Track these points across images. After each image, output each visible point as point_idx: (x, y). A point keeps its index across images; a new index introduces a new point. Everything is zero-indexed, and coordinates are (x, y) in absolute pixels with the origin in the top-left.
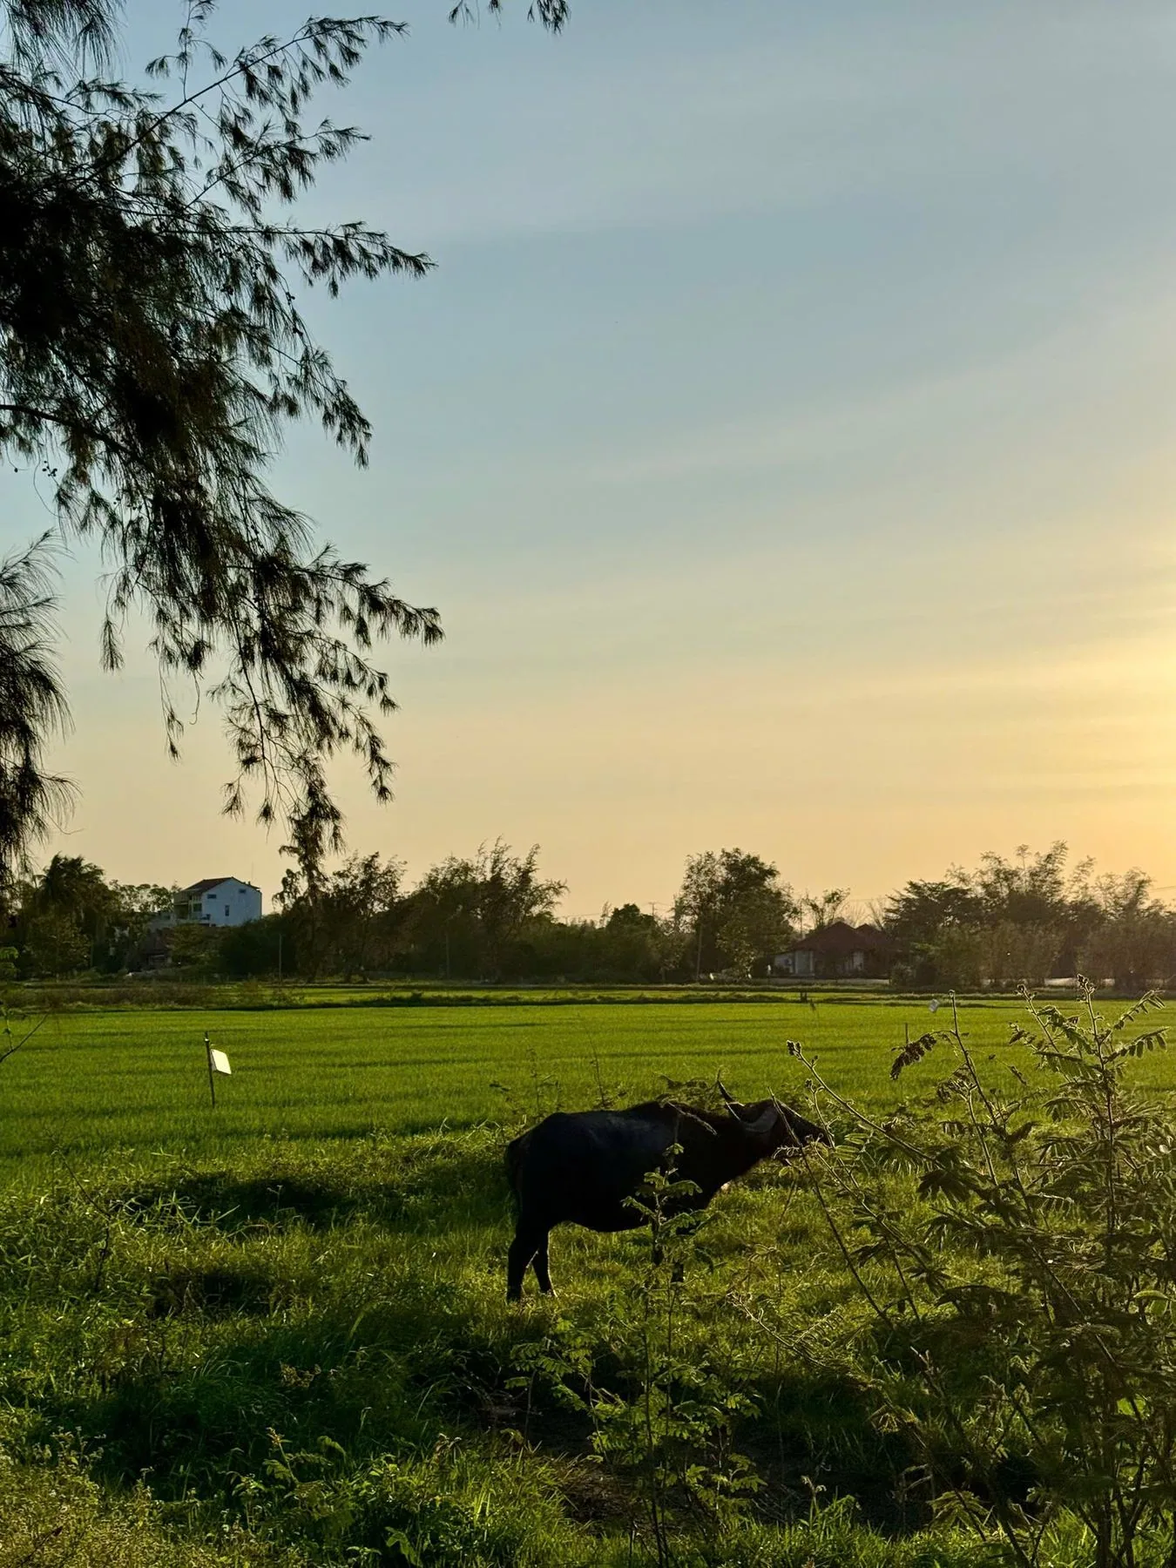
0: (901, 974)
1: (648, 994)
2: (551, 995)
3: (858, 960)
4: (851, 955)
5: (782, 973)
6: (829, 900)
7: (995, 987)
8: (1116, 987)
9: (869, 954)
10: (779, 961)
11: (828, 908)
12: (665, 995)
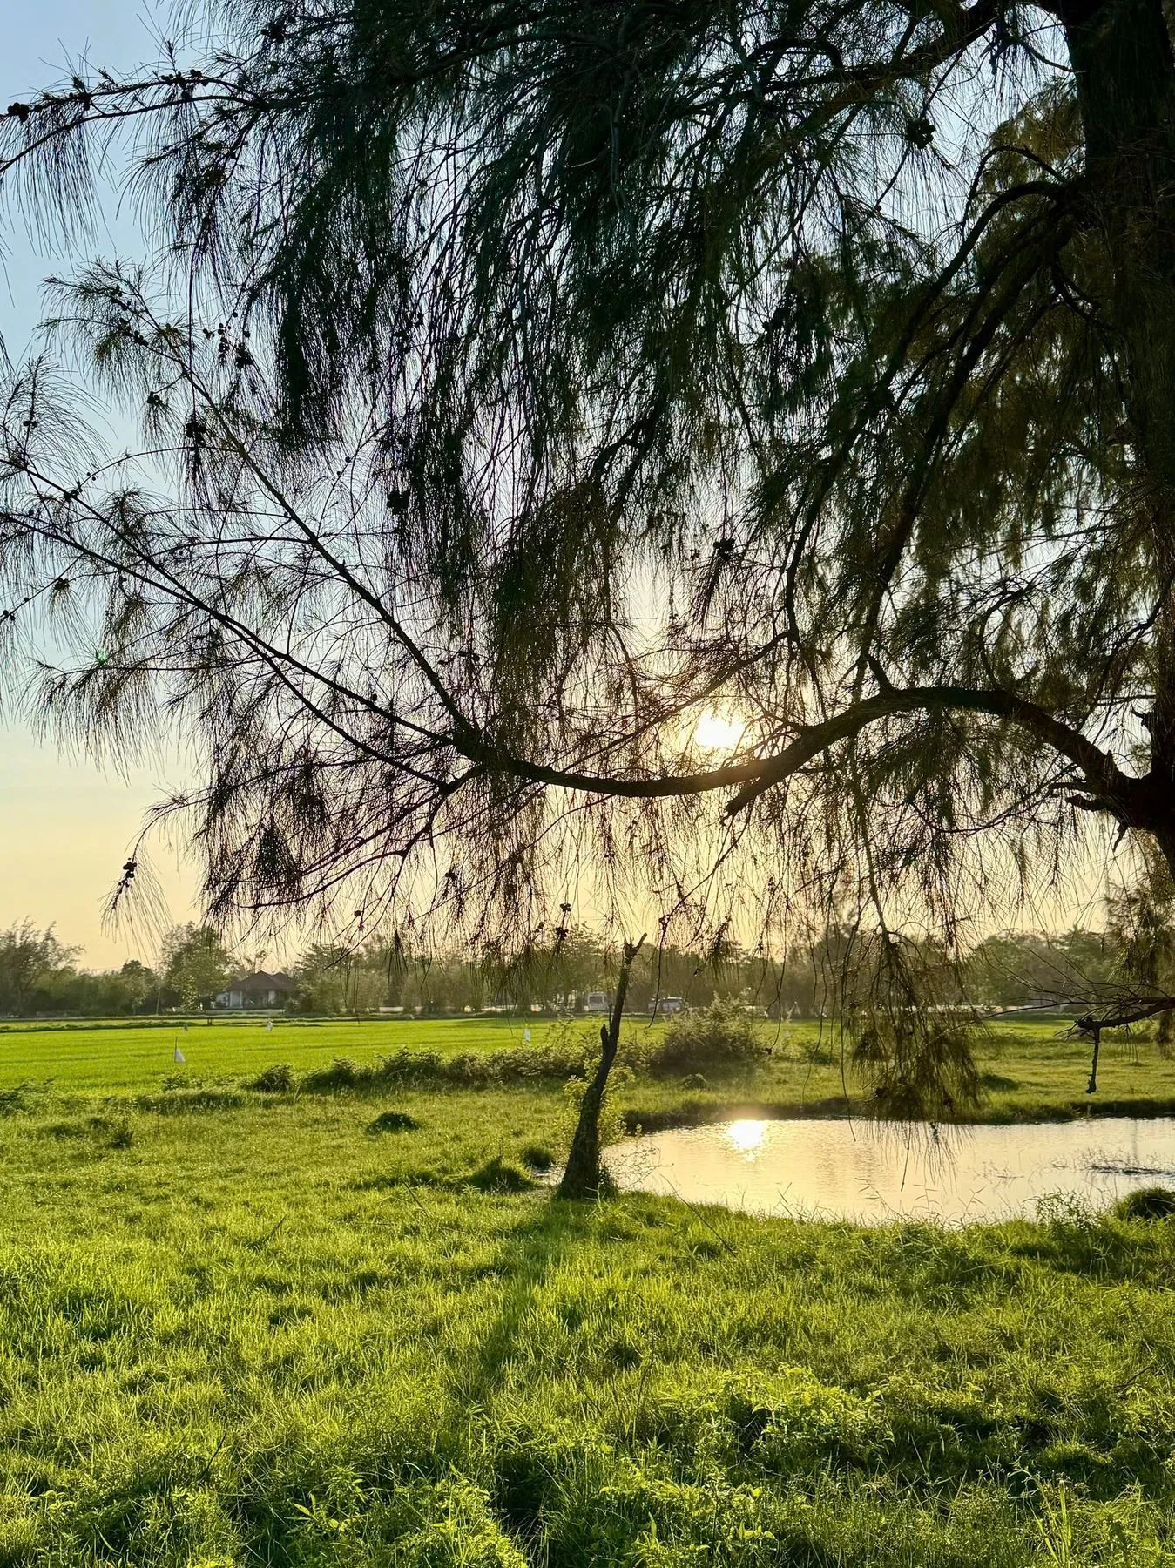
0: (291, 1005)
1: (103, 1023)
2: (32, 1025)
3: (272, 997)
4: (267, 994)
5: (221, 1006)
6: (258, 956)
7: (349, 1013)
8: (423, 1012)
9: (279, 992)
10: (220, 998)
11: (258, 961)
12: (114, 1023)
